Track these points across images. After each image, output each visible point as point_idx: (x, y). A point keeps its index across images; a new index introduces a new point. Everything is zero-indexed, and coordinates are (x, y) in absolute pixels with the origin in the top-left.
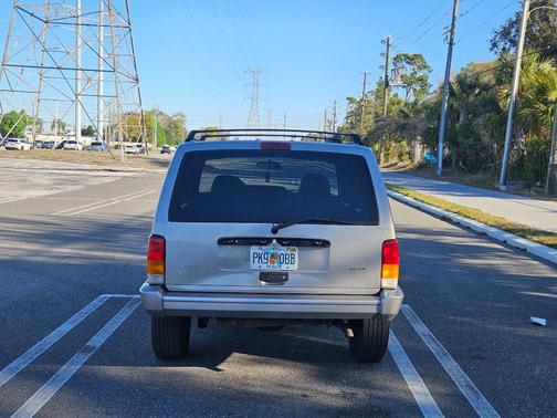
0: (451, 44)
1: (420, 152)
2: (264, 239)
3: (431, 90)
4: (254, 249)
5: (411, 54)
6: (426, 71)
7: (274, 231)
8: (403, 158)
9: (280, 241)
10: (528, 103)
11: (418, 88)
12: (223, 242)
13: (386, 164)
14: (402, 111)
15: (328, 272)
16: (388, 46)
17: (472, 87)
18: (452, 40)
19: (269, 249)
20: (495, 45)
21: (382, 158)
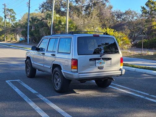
0: (29, 7)
1: (19, 38)
2: (99, 58)
3: (16, 20)
4: (97, 61)
5: (10, 9)
6: (14, 14)
7: (101, 56)
8: (13, 39)
9: (103, 59)
10: (57, 25)
11: (12, 19)
12: (91, 60)
13: (7, 41)
14: (12, 26)
15: (111, 65)
16: (5, 6)
17: (35, 20)
18: (29, 6)
19: (100, 61)
20: (40, 9)
21: (5, 39)
